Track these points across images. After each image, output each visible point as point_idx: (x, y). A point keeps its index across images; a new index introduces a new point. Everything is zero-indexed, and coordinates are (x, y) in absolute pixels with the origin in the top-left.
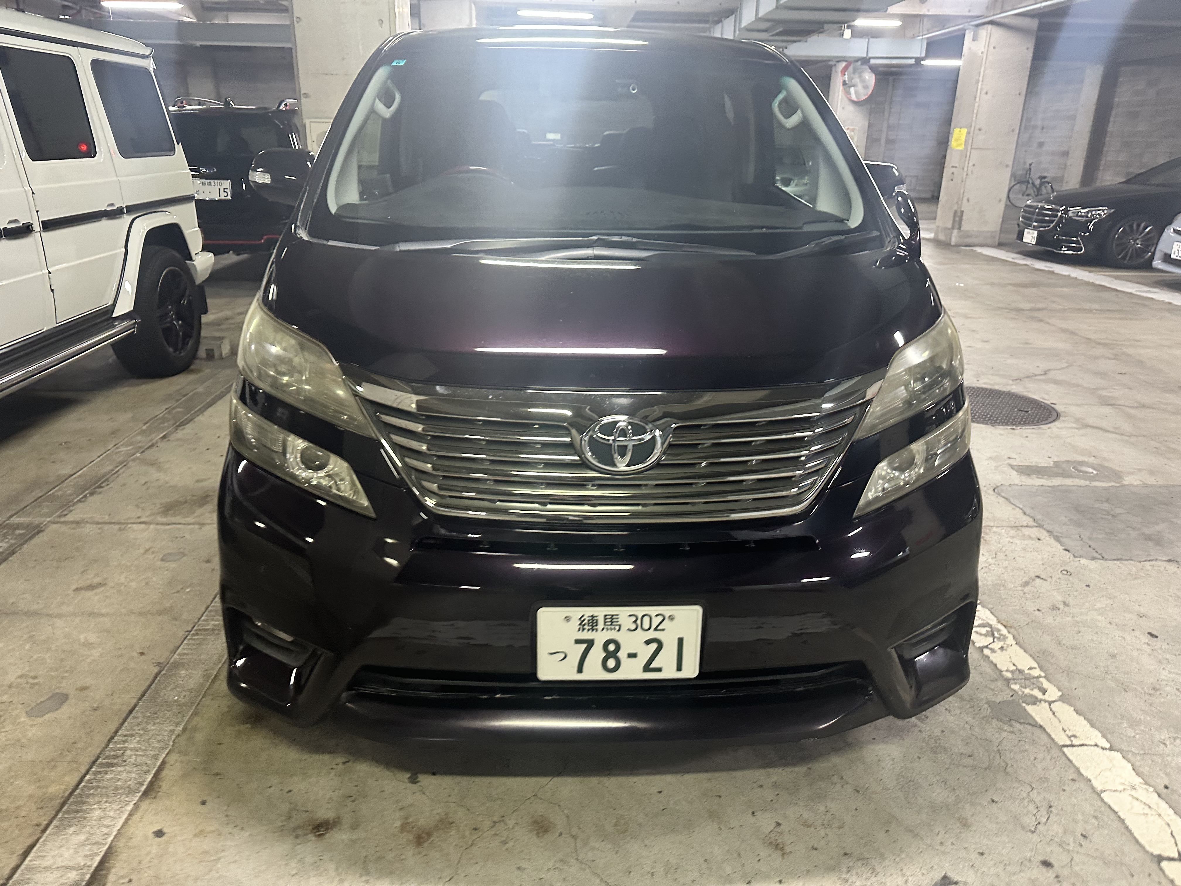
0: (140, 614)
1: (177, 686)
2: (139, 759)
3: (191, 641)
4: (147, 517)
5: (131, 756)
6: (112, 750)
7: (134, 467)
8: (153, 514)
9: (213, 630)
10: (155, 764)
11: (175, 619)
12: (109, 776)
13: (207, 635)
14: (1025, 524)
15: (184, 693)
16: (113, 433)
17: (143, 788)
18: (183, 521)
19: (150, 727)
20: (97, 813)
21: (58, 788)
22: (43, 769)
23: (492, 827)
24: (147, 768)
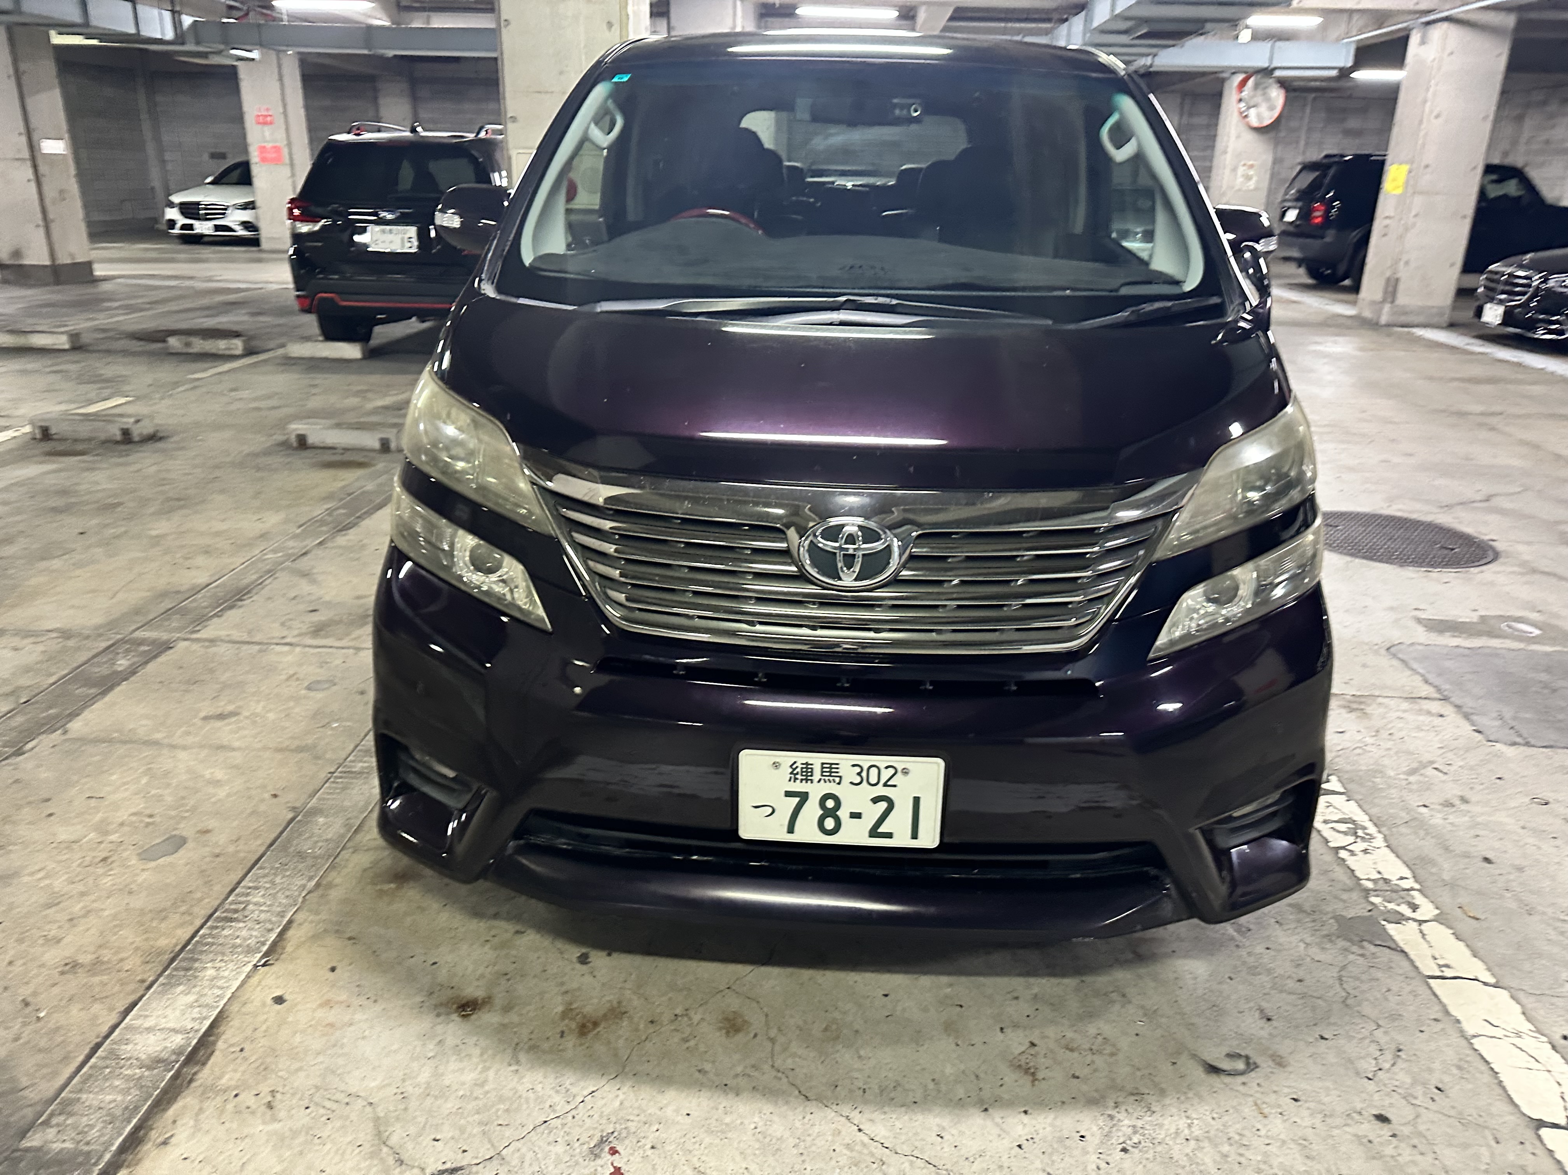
0: (277, 750)
1: (312, 836)
2: (263, 916)
3: (334, 785)
4: (293, 637)
5: (253, 912)
6: (232, 903)
7: (283, 578)
8: (300, 635)
9: (361, 773)
10: (280, 922)
11: (317, 758)
12: (226, 932)
13: (353, 778)
14: (1423, 694)
15: (320, 844)
16: (262, 536)
17: (265, 948)
18: (336, 644)
19: (278, 880)
20: (210, 972)
21: (167, 942)
22: (152, 919)
23: (672, 1021)
24: (270, 927)
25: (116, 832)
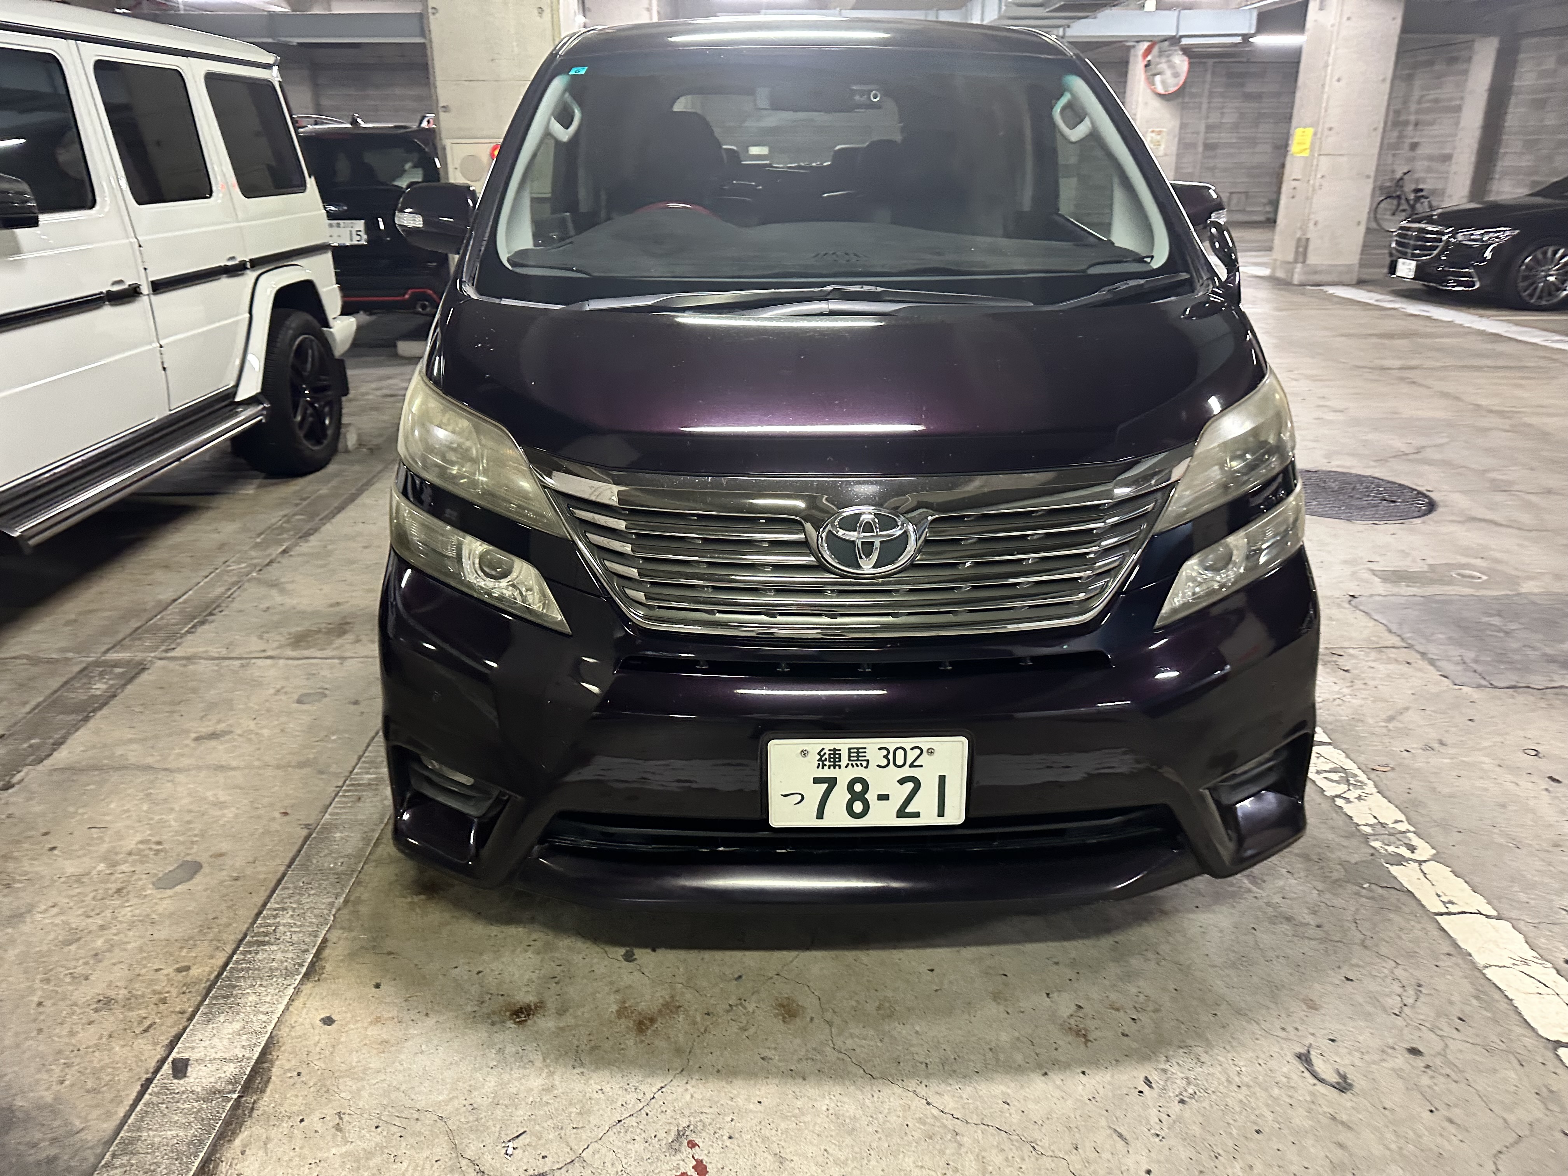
0: (278, 767)
1: (331, 852)
2: (295, 937)
3: (344, 799)
4: (273, 649)
5: (285, 932)
6: (261, 926)
7: (252, 591)
8: (280, 647)
9: (369, 784)
10: (315, 942)
11: (321, 772)
12: (260, 956)
13: (363, 791)
14: (1389, 643)
15: (341, 860)
16: (222, 547)
17: (304, 970)
18: (319, 654)
19: (304, 900)
20: (252, 998)
21: (201, 971)
22: (182, 948)
23: (728, 1011)
24: (306, 947)
25: (126, 862)
